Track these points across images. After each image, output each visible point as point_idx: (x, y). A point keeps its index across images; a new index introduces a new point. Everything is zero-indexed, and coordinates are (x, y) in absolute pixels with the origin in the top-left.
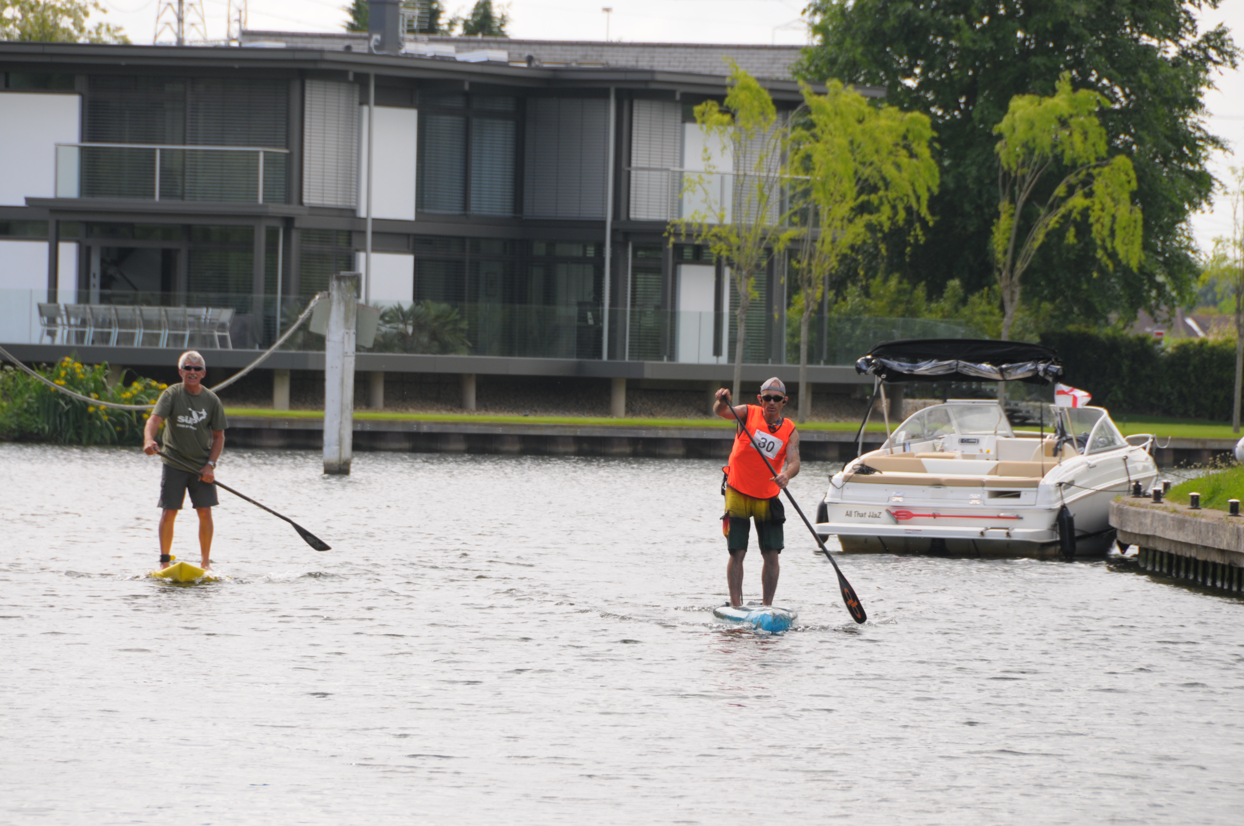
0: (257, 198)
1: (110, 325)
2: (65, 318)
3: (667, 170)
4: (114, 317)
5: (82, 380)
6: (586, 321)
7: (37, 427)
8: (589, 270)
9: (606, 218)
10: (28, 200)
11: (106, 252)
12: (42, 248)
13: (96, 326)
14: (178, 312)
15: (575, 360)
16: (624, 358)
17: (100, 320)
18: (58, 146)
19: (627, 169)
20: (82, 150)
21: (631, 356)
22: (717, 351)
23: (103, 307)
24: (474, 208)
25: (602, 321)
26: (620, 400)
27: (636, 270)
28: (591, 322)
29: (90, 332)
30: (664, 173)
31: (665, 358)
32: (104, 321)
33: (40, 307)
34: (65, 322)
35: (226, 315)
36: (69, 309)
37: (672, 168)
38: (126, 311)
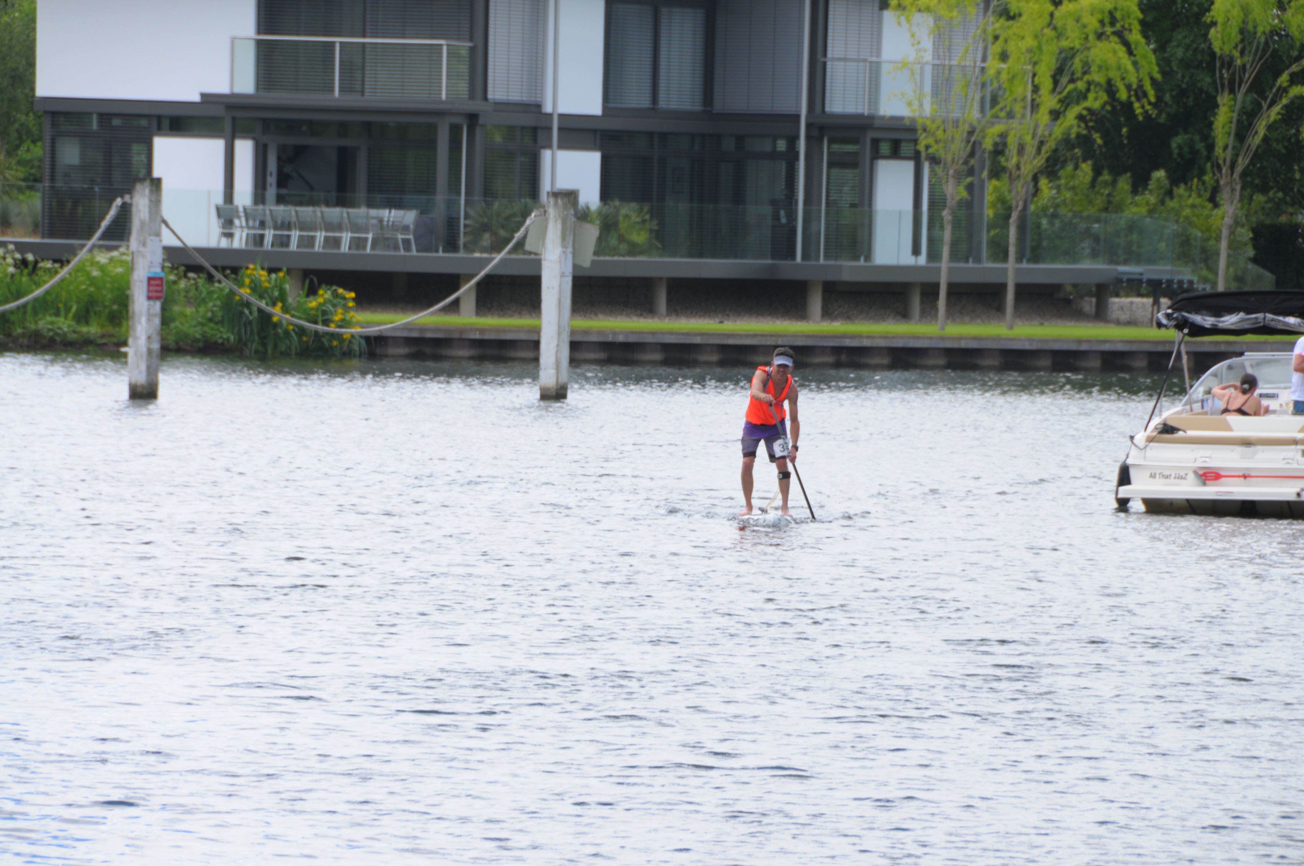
0: (441, 94)
1: (289, 228)
2: (243, 220)
3: (865, 61)
4: (294, 219)
5: (267, 288)
6: (779, 219)
7: (221, 337)
8: (782, 166)
9: (800, 111)
10: (203, 95)
11: (282, 149)
12: (217, 146)
13: (276, 228)
14: (361, 212)
15: (769, 262)
16: (818, 259)
17: (279, 222)
18: (233, 40)
19: (823, 60)
20: (259, 43)
21: (827, 257)
22: (916, 251)
23: (282, 208)
24: (663, 104)
25: (796, 220)
26: (816, 303)
27: (831, 165)
28: (784, 220)
29: (269, 235)
30: (862, 64)
31: (862, 259)
32: (283, 223)
33: (218, 209)
34: (244, 224)
35: (409, 217)
36: (248, 211)
37: (870, 59)
38: (307, 211)
